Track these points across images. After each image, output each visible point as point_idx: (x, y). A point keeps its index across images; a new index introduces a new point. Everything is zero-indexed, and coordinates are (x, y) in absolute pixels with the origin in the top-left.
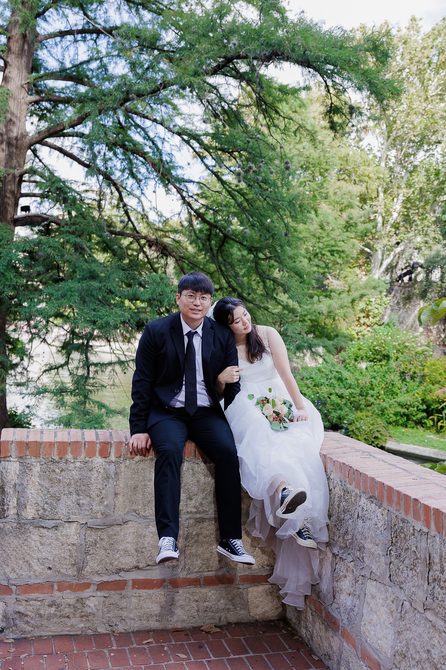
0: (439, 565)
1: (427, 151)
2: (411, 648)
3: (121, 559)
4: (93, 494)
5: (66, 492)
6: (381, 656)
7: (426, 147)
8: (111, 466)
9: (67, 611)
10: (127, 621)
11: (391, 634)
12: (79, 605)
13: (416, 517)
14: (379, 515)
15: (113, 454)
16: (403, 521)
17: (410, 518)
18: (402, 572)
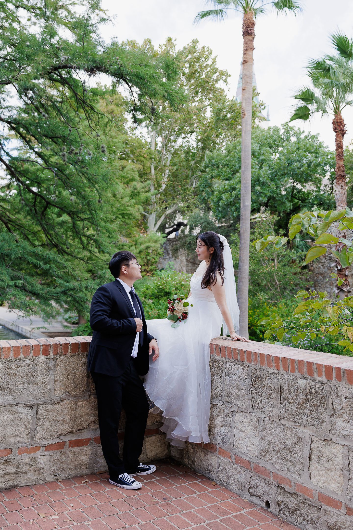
0: (287, 390)
1: (184, 138)
2: (272, 445)
3: (61, 427)
4: (39, 382)
5: (21, 382)
6: (250, 457)
7: (183, 135)
8: (51, 362)
9: (25, 468)
10: (67, 470)
11: (256, 441)
12: (33, 463)
13: (270, 365)
14: (241, 370)
15: (52, 353)
16: (260, 370)
17: (265, 367)
18: (261, 402)
